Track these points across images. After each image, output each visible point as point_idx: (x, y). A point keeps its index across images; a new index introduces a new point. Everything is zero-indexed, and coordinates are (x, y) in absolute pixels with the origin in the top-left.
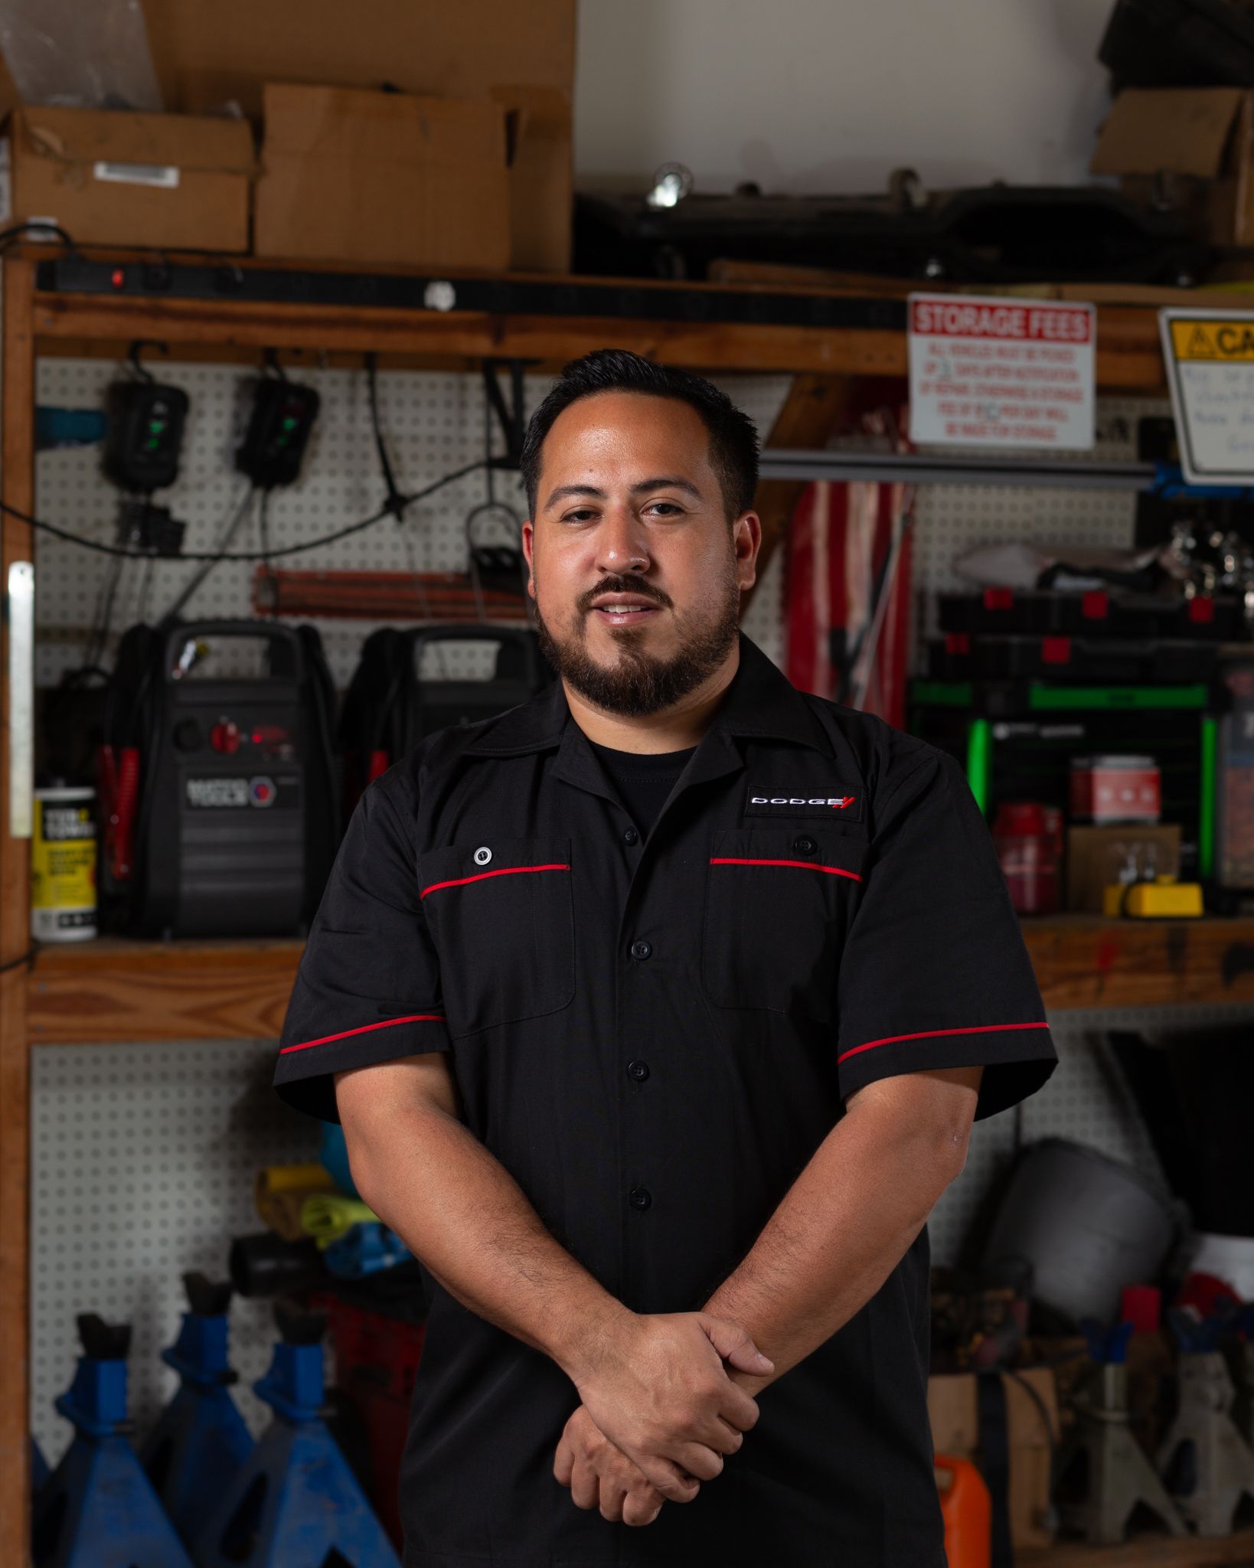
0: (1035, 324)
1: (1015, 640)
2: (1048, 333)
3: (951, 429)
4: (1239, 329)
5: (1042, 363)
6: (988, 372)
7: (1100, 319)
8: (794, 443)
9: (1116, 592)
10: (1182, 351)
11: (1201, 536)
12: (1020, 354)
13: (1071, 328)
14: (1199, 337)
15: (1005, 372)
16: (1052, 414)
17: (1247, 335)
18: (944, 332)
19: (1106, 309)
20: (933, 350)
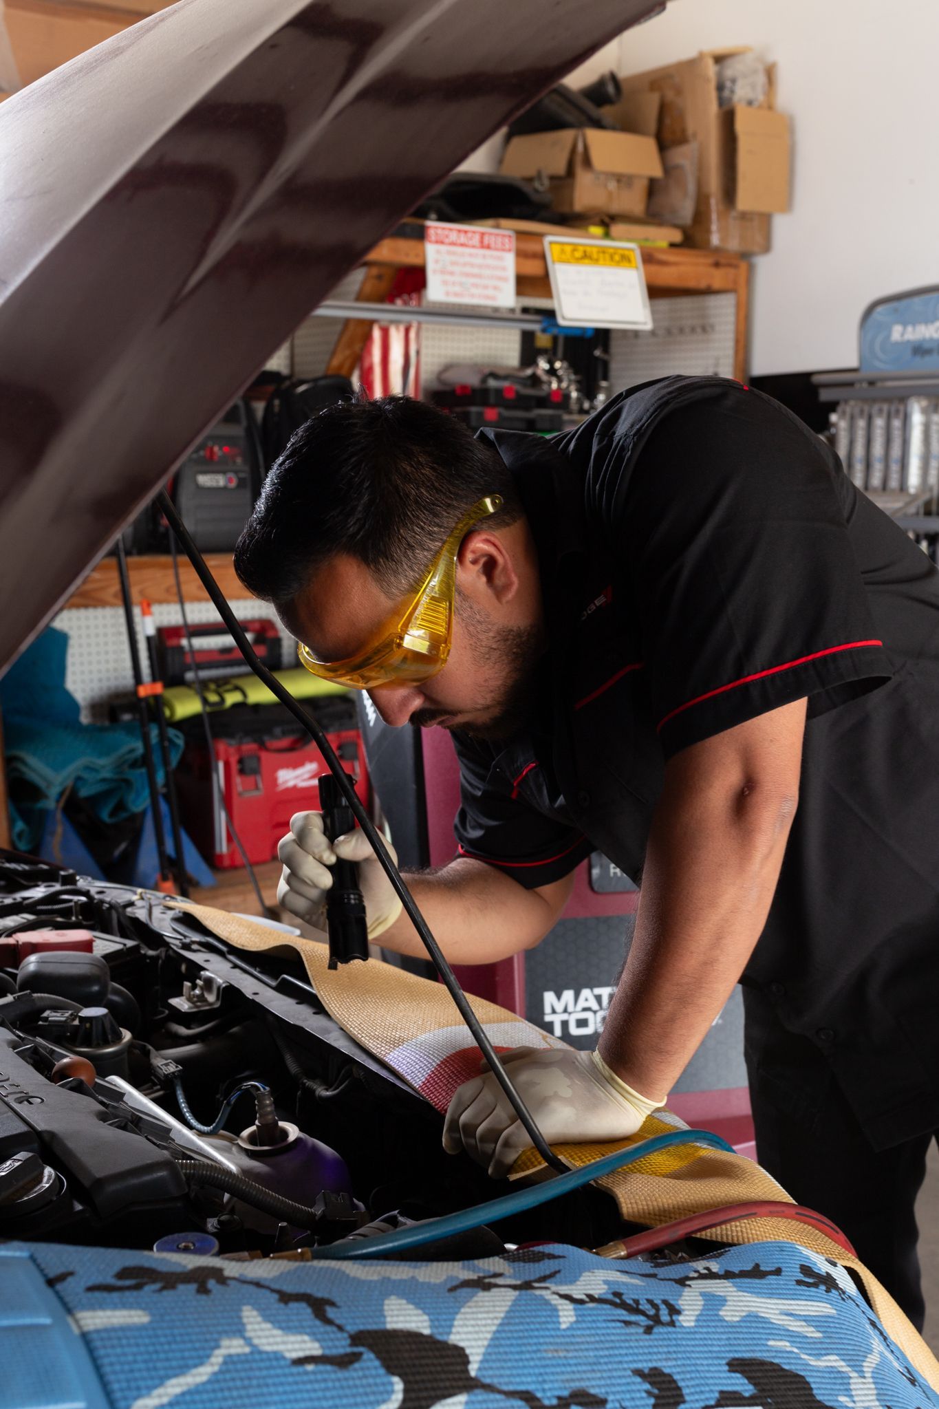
0: (486, 240)
1: (474, 409)
2: (493, 245)
3: (447, 294)
4: (581, 249)
5: (490, 262)
6: (465, 264)
7: (518, 239)
8: (369, 299)
9: (517, 387)
10: (555, 258)
11: (551, 363)
12: (479, 257)
13: (503, 244)
14: (563, 251)
15: (472, 265)
16: (495, 288)
17: (585, 252)
18: (442, 243)
19: (521, 234)
20: (438, 252)
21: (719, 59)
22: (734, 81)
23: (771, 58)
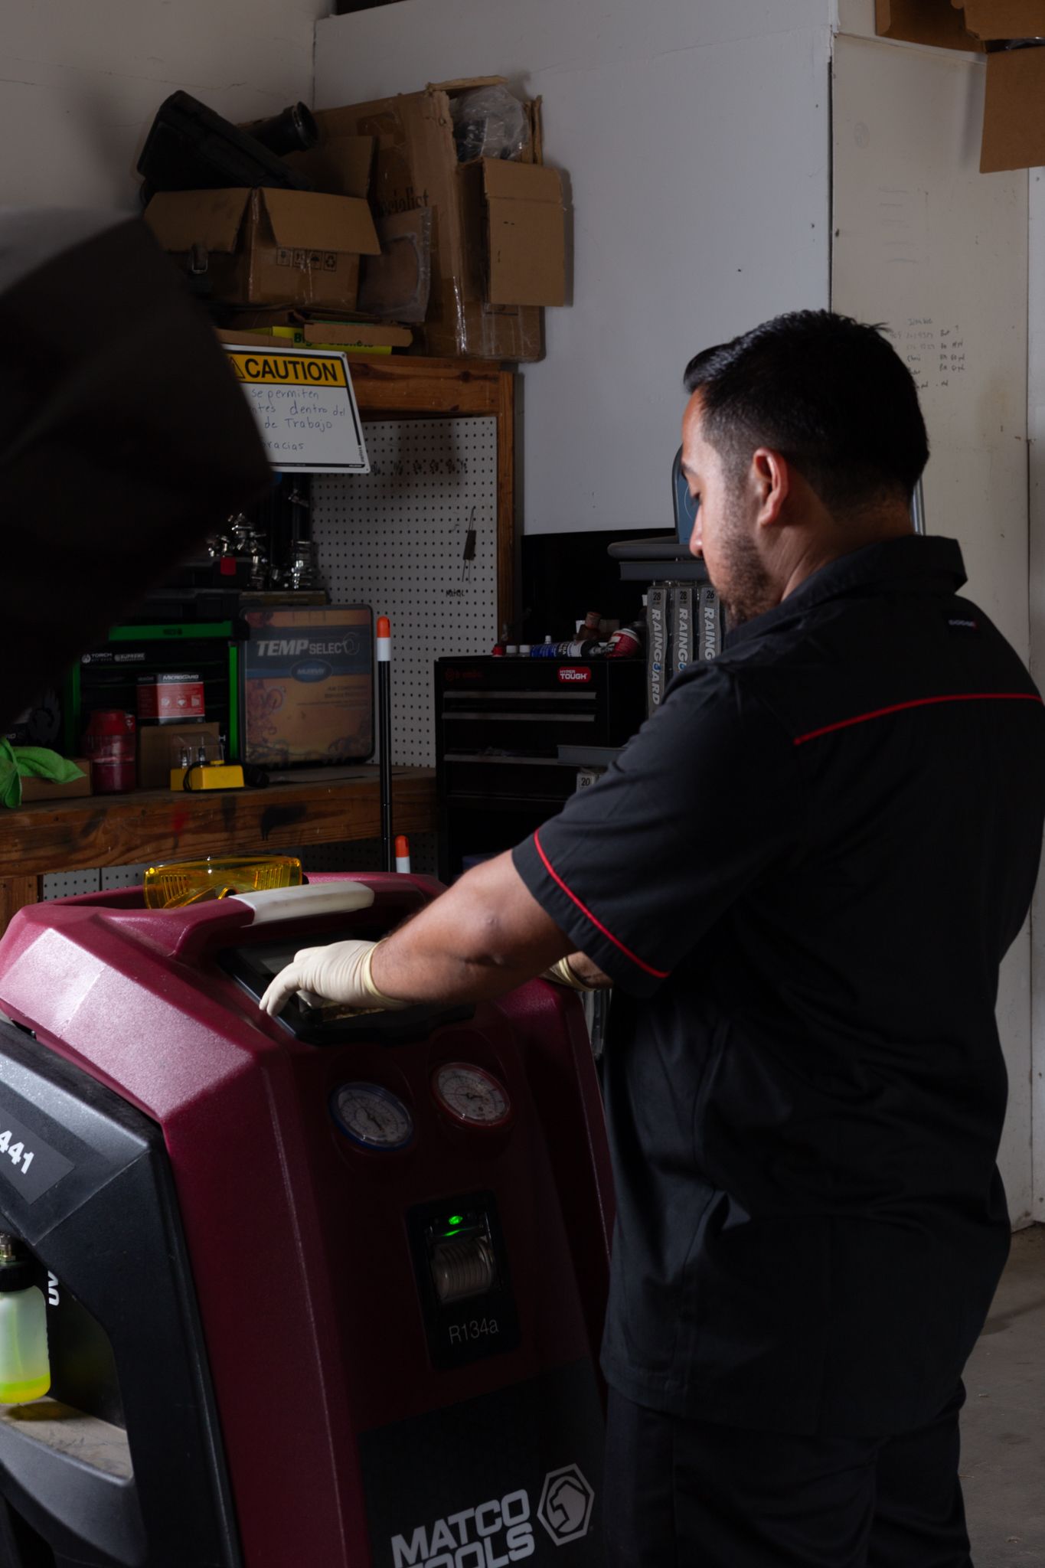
21: (458, 93)
22: (480, 124)
23: (533, 91)
